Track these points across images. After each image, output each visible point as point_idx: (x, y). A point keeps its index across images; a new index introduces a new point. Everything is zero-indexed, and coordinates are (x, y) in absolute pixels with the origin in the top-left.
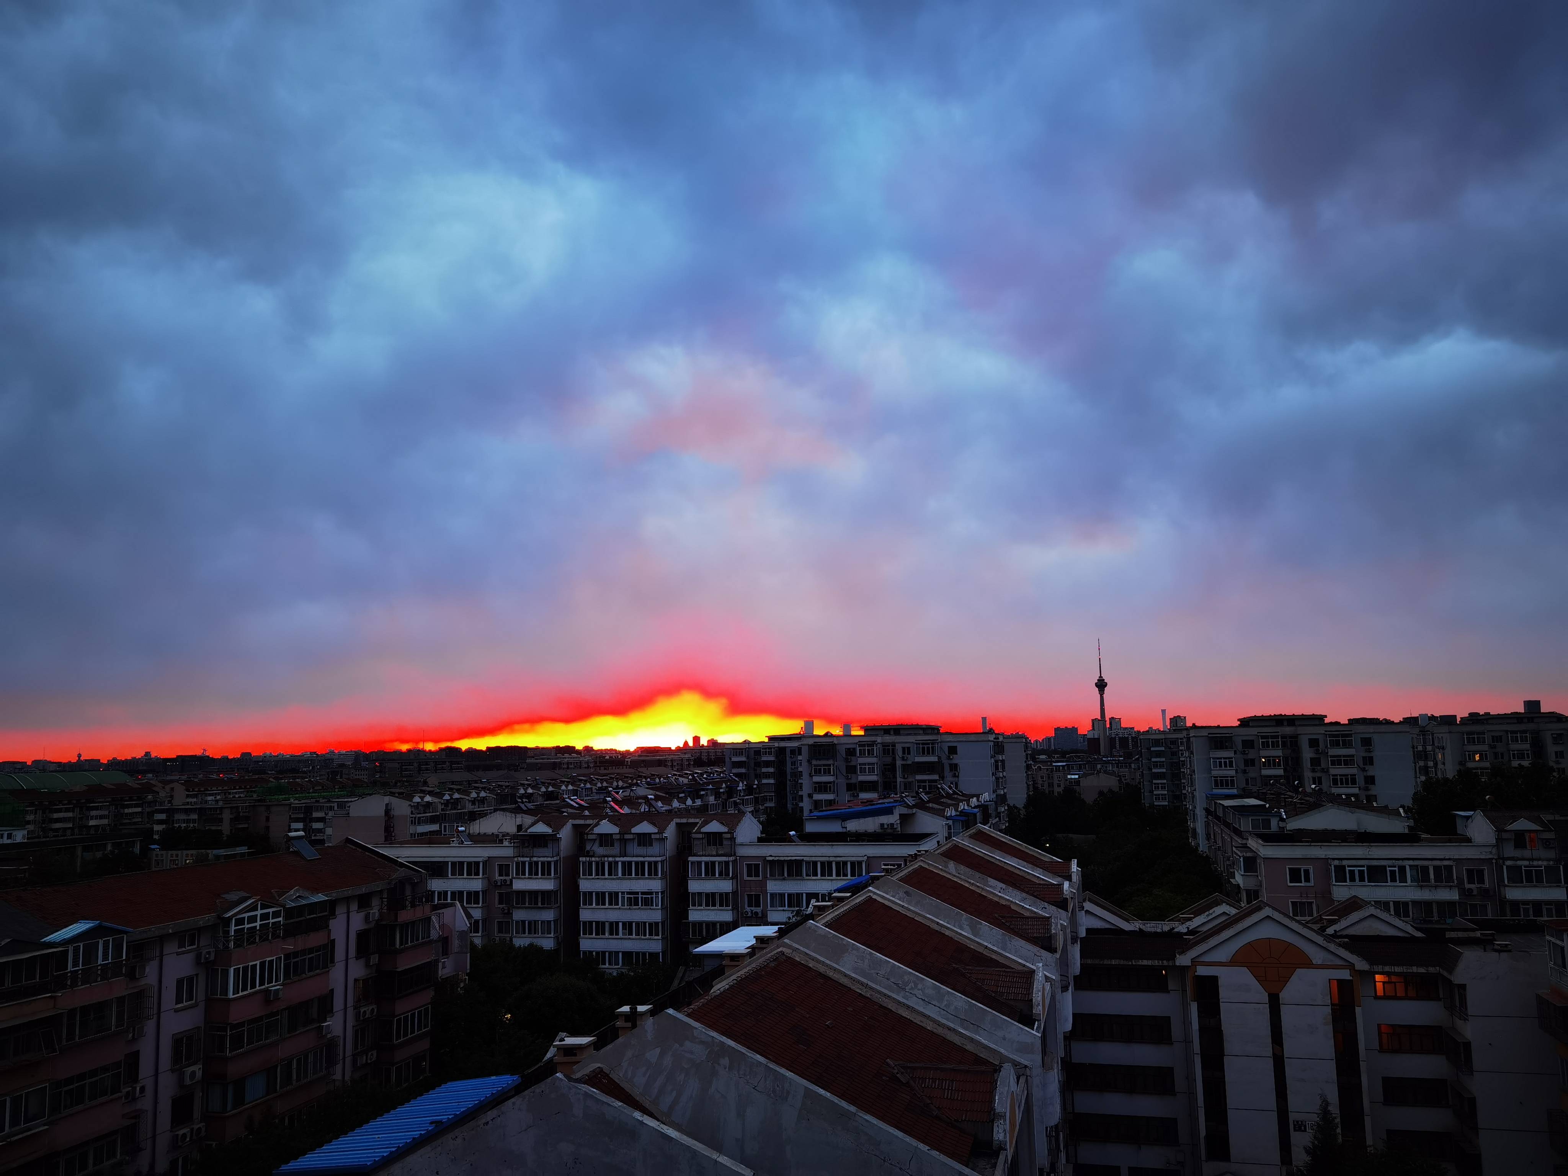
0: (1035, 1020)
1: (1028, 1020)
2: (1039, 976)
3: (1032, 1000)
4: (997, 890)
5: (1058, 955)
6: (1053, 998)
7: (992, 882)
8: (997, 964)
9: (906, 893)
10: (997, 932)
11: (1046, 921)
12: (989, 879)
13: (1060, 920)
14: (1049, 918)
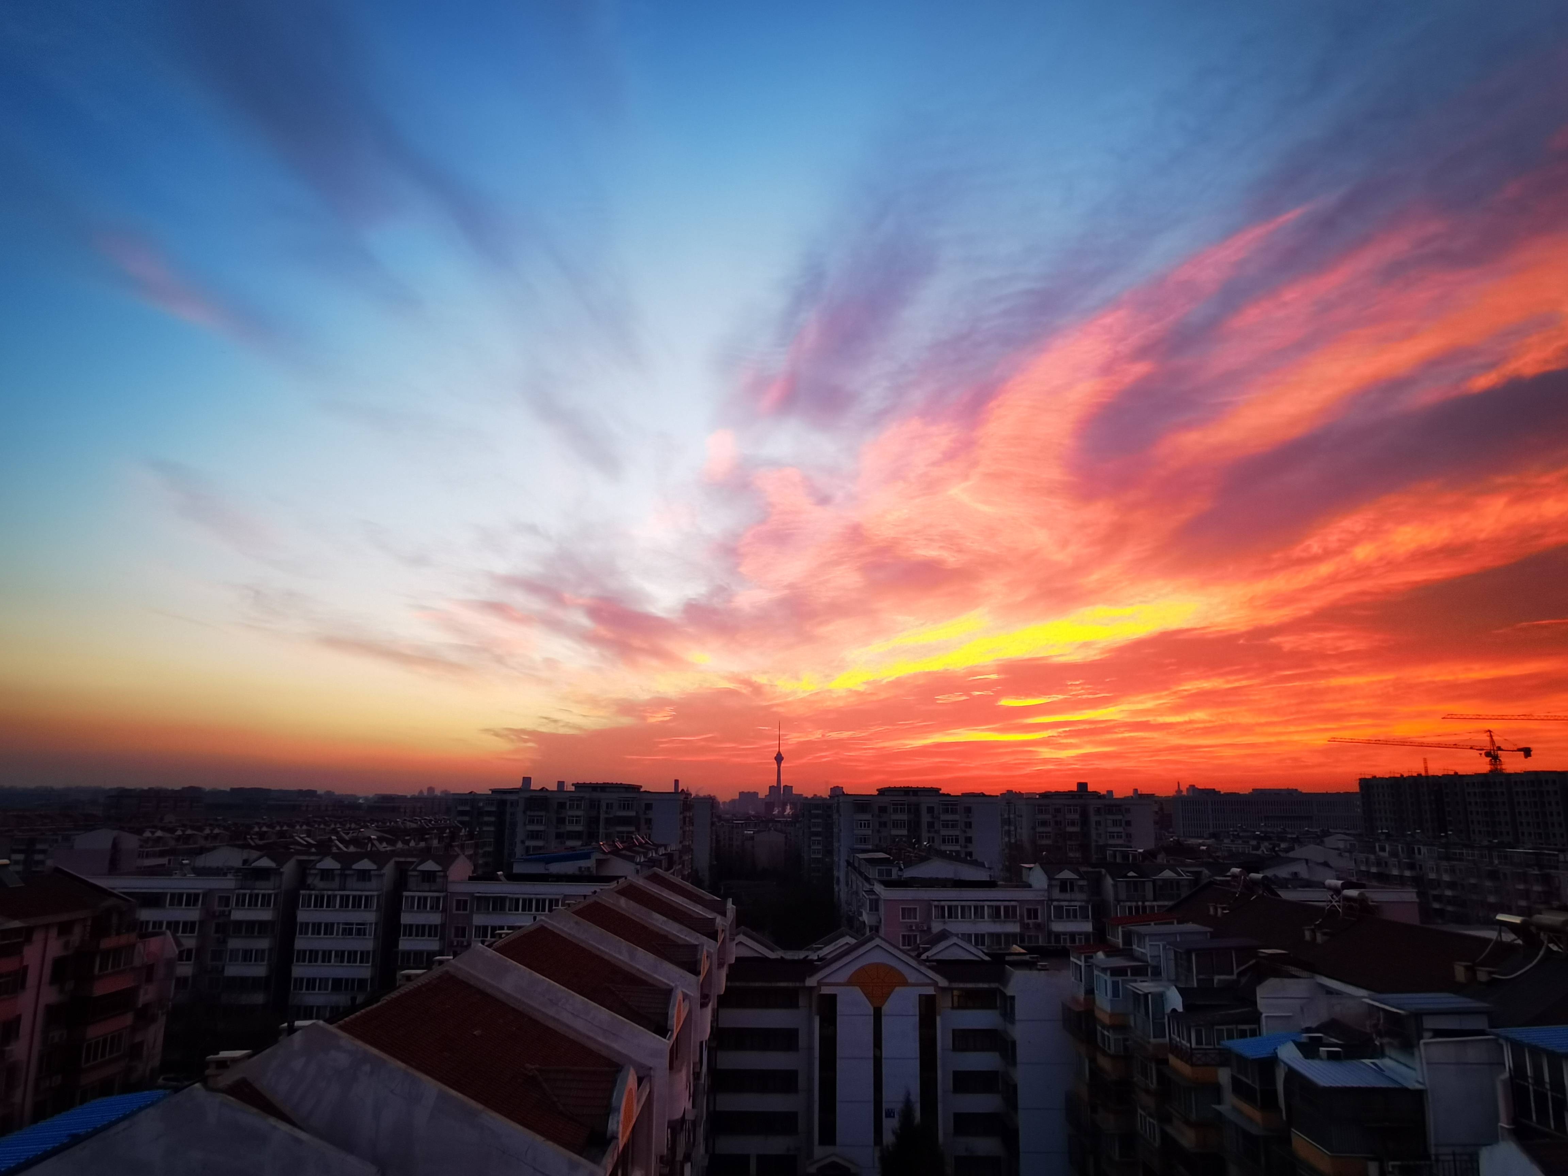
0: (669, 1030)
1: (662, 1030)
2: (678, 995)
3: (668, 1013)
4: (659, 922)
5: (701, 977)
6: (690, 1012)
7: (656, 916)
8: (644, 983)
9: (576, 923)
10: (651, 957)
11: (694, 949)
12: (654, 913)
13: (708, 946)
14: (696, 946)
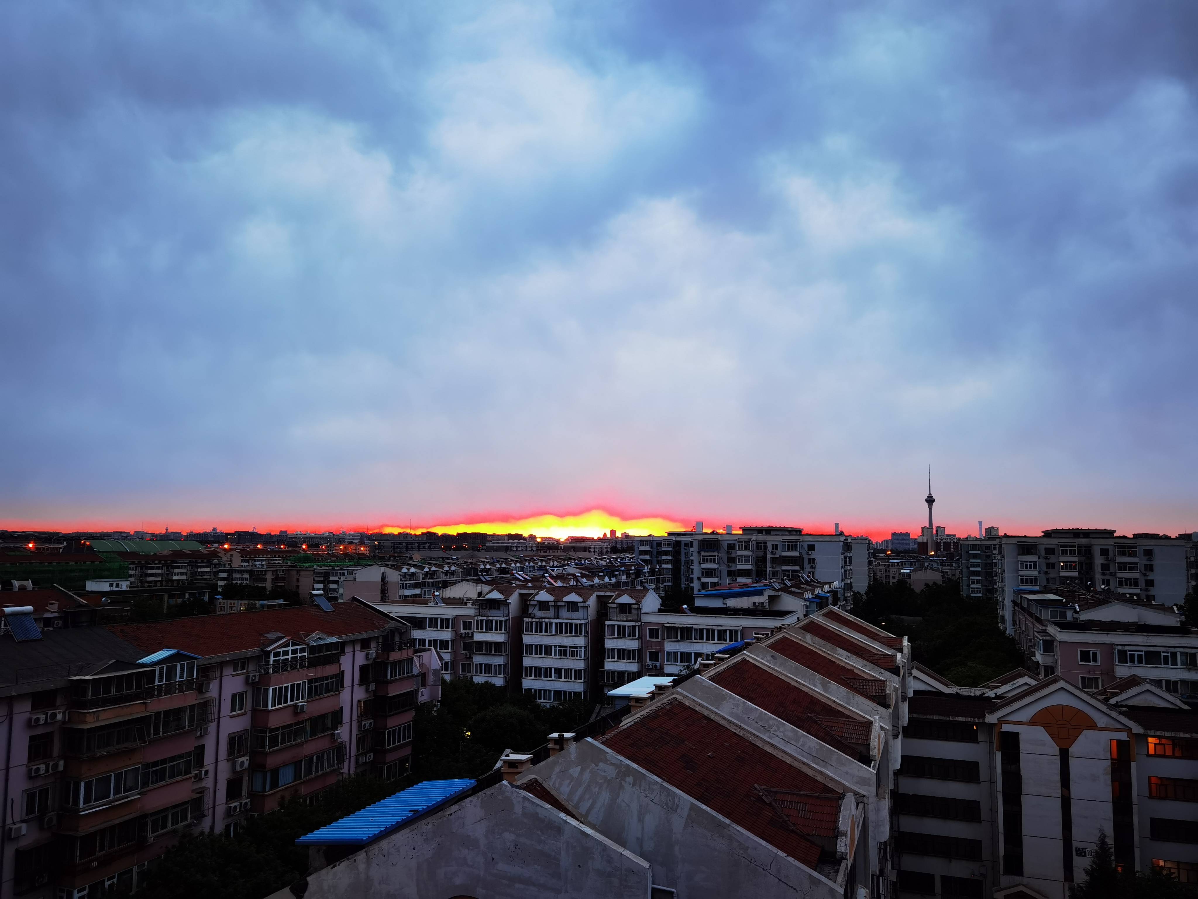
0: (872, 760)
1: (866, 760)
2: (876, 726)
3: (869, 744)
4: (843, 657)
5: (891, 710)
6: (886, 743)
7: (840, 651)
8: (843, 715)
9: (772, 656)
10: (843, 690)
11: (882, 683)
12: (838, 648)
13: (893, 683)
14: (884, 681)
